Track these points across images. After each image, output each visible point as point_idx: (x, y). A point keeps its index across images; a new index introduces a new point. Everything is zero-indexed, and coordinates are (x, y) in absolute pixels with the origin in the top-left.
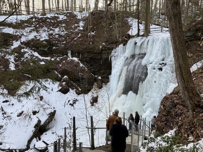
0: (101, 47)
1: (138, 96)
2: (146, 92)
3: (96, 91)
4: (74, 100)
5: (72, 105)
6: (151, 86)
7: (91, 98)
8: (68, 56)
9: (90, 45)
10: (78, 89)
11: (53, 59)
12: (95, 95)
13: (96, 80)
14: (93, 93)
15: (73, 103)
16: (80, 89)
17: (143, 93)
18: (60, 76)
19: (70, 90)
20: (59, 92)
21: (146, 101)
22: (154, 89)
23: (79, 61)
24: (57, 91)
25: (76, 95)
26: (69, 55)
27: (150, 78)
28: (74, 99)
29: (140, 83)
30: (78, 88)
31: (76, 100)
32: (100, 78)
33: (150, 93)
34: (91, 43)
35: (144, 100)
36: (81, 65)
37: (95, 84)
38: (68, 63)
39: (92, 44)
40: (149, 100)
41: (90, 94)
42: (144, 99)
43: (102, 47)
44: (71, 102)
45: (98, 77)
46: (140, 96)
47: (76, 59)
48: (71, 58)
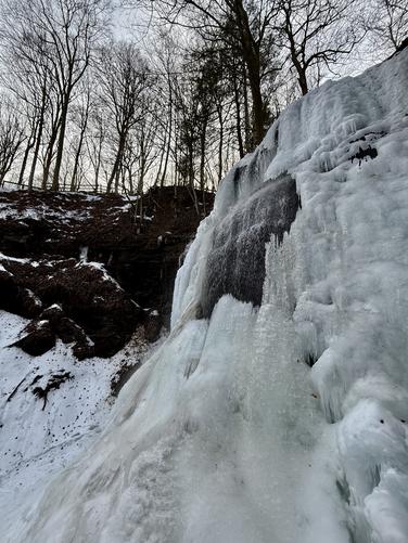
0: (160, 238)
1: (265, 307)
2: (309, 279)
3: (136, 349)
4: (55, 377)
5: (41, 394)
6: (329, 241)
7: (119, 368)
8: (78, 259)
9: (136, 234)
10: (82, 342)
11: (35, 264)
12: (132, 361)
13: (143, 318)
14: (127, 354)
15: (49, 387)
16: (92, 344)
17: (291, 290)
18: (37, 302)
19: (59, 344)
20: (14, 348)
21: (319, 329)
22: (356, 248)
23: (104, 270)
24: (10, 346)
25: (73, 359)
26: (83, 256)
27: (318, 209)
28: (59, 374)
29: (267, 246)
30: (88, 339)
31: (67, 375)
32: (155, 313)
33: (334, 276)
34: (138, 231)
35: (308, 327)
36: (106, 277)
37: (142, 328)
38: (72, 272)
39: (141, 232)
40: (345, 316)
41: (119, 357)
42: (307, 319)
43: (163, 239)
44: (43, 384)
45: (149, 311)
46: (279, 305)
47: (97, 265)
48: (85, 263)
